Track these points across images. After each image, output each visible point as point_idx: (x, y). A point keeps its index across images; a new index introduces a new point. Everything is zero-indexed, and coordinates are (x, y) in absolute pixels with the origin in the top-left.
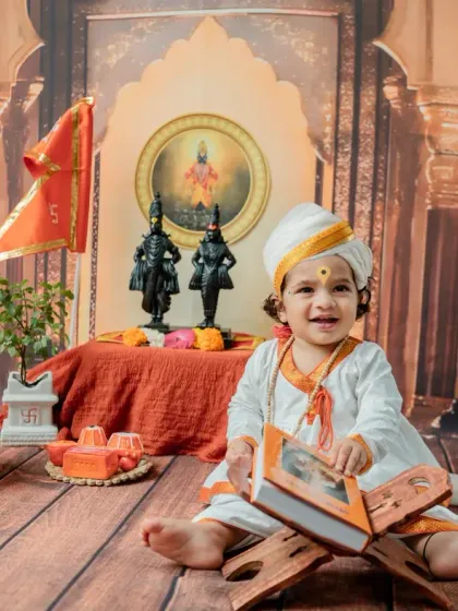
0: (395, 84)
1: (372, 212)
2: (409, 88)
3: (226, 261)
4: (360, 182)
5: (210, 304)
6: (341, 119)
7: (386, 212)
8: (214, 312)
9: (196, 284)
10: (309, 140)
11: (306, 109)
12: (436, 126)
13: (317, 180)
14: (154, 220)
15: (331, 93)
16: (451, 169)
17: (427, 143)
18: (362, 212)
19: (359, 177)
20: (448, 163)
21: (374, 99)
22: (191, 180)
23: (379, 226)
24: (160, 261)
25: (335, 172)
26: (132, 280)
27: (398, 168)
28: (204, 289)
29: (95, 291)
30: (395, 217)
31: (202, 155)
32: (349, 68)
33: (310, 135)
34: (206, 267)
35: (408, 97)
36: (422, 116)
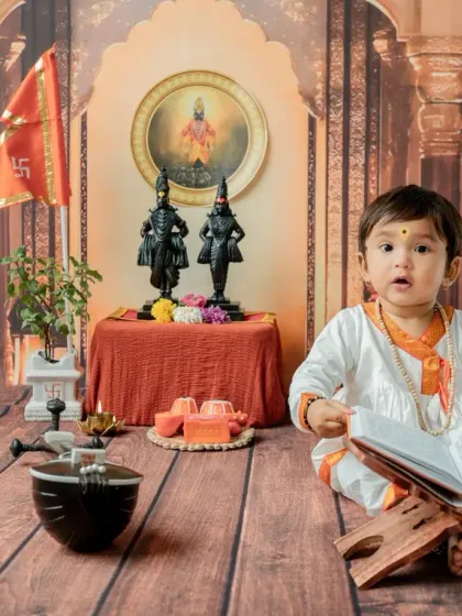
0: (383, 37)
1: (366, 165)
2: (399, 40)
3: (235, 234)
4: (353, 136)
5: (220, 278)
6: (332, 75)
7: (381, 163)
8: (224, 286)
9: (205, 258)
10: (300, 98)
11: (297, 68)
12: (425, 77)
13: (310, 136)
14: (161, 194)
15: (321, 51)
16: (442, 117)
17: (418, 93)
18: (356, 165)
19: (352, 131)
20: (438, 112)
21: (363, 54)
22: (188, 138)
23: (374, 178)
24: (168, 236)
25: (328, 127)
26: (140, 256)
27: (390, 119)
28: (214, 262)
29: (86, 253)
30: (389, 168)
31: (199, 112)
32: (339, 25)
33: (301, 93)
34: (215, 240)
35: (397, 49)
36: (412, 67)
